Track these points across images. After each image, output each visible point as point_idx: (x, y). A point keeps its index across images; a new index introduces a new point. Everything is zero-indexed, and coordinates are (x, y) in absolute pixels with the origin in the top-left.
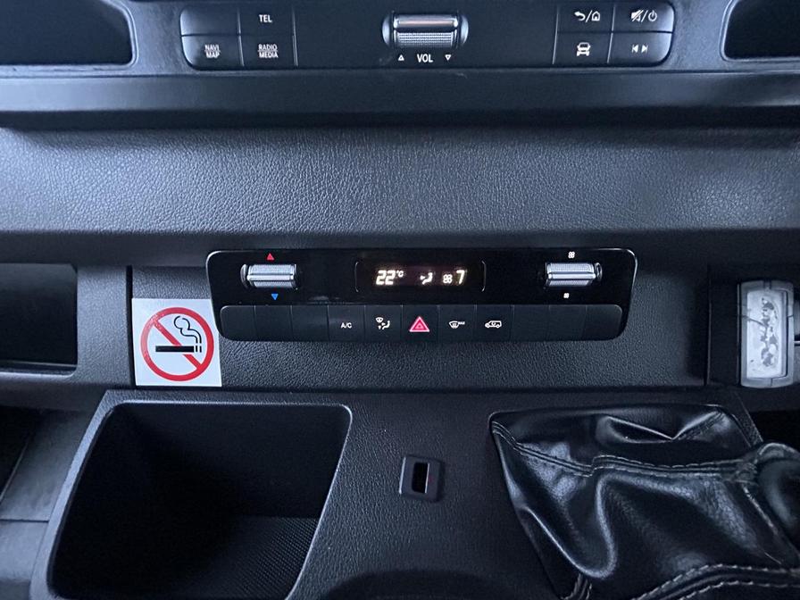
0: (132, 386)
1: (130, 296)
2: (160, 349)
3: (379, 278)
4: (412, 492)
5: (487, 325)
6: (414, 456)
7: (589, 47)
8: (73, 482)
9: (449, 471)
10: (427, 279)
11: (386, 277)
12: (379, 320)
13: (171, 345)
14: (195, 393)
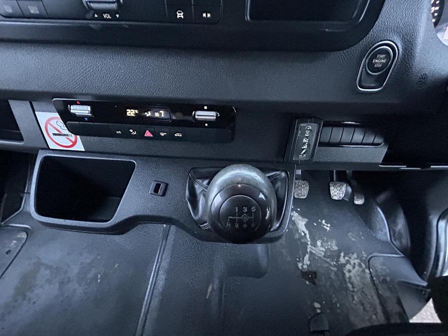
0: (49, 149)
1: (34, 111)
2: (54, 134)
3: (128, 113)
4: (153, 193)
5: (176, 135)
6: (156, 181)
7: (182, 13)
8: (35, 183)
9: (169, 187)
10: (149, 114)
11: (131, 113)
12: (131, 131)
13: (58, 133)
14: (74, 153)
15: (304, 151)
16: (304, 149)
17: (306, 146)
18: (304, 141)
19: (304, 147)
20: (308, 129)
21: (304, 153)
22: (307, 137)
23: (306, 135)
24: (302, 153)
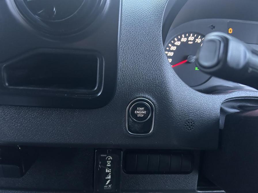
15: (108, 182)
16: (108, 180)
17: (110, 176)
18: (107, 171)
19: (108, 178)
20: (109, 159)
21: (109, 184)
22: (109, 167)
23: (107, 166)
24: (107, 184)
